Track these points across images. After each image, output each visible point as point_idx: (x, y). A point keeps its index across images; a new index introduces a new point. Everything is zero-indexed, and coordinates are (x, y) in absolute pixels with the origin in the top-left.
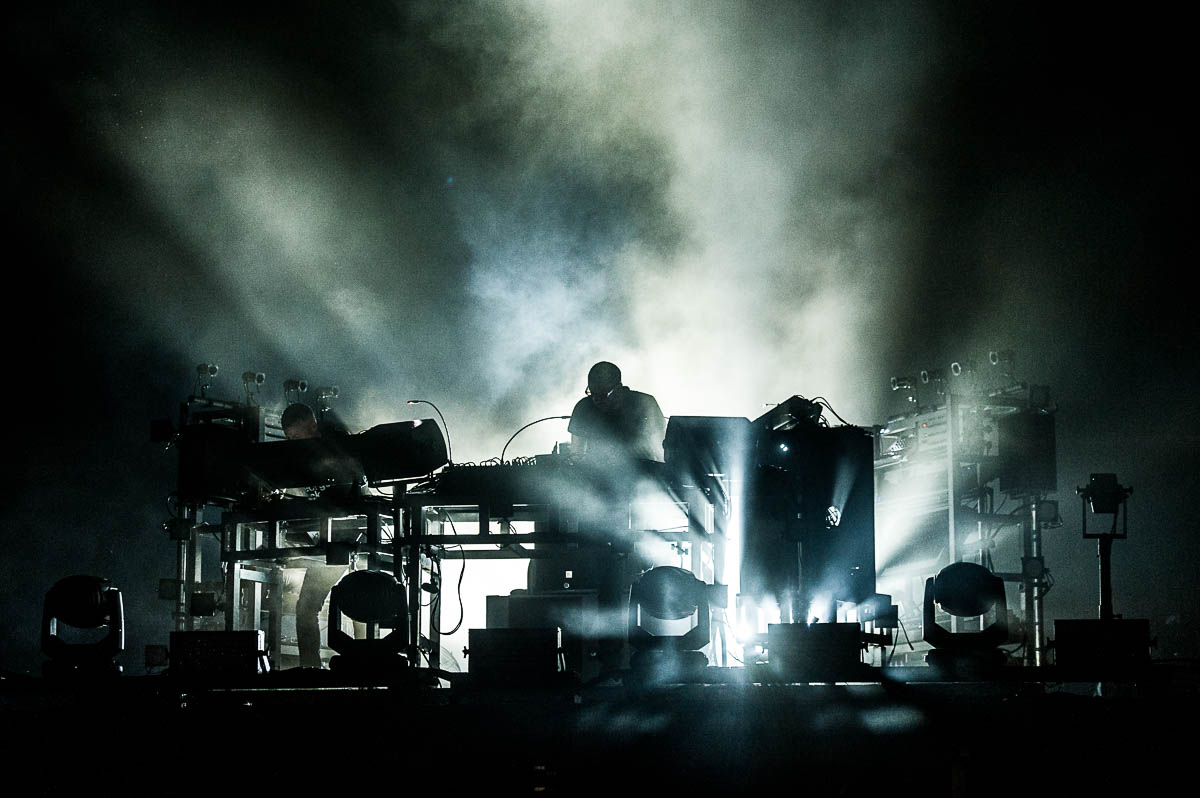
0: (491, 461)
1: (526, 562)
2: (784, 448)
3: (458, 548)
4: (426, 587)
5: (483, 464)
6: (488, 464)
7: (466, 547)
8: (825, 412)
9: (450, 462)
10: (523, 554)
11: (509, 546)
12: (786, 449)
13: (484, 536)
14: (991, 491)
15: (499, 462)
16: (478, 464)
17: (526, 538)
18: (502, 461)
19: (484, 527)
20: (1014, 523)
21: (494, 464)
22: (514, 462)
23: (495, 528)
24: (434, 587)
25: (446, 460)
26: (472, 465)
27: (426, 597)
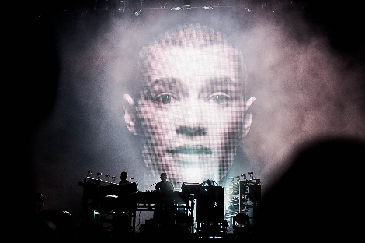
0: (146, 191)
1: (153, 212)
2: (206, 190)
3: (139, 209)
4: (133, 216)
7: (141, 208)
8: (215, 183)
9: (138, 191)
10: (153, 210)
11: (150, 209)
13: (145, 206)
14: (248, 201)
17: (153, 207)
19: (145, 205)
20: (252, 207)
23: (147, 204)
24: (134, 216)
25: (137, 190)
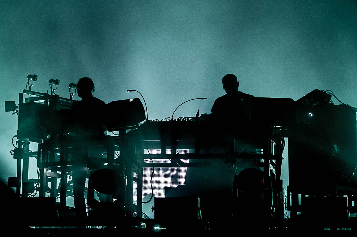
2: (311, 114)
3: (151, 161)
5: (163, 121)
7: (155, 161)
9: (147, 120)
10: (183, 165)
13: (163, 155)
15: (171, 120)
16: (160, 121)
17: (185, 156)
19: (163, 151)
21: (168, 120)
22: (178, 119)
23: (169, 151)
25: (144, 118)
26: (158, 121)
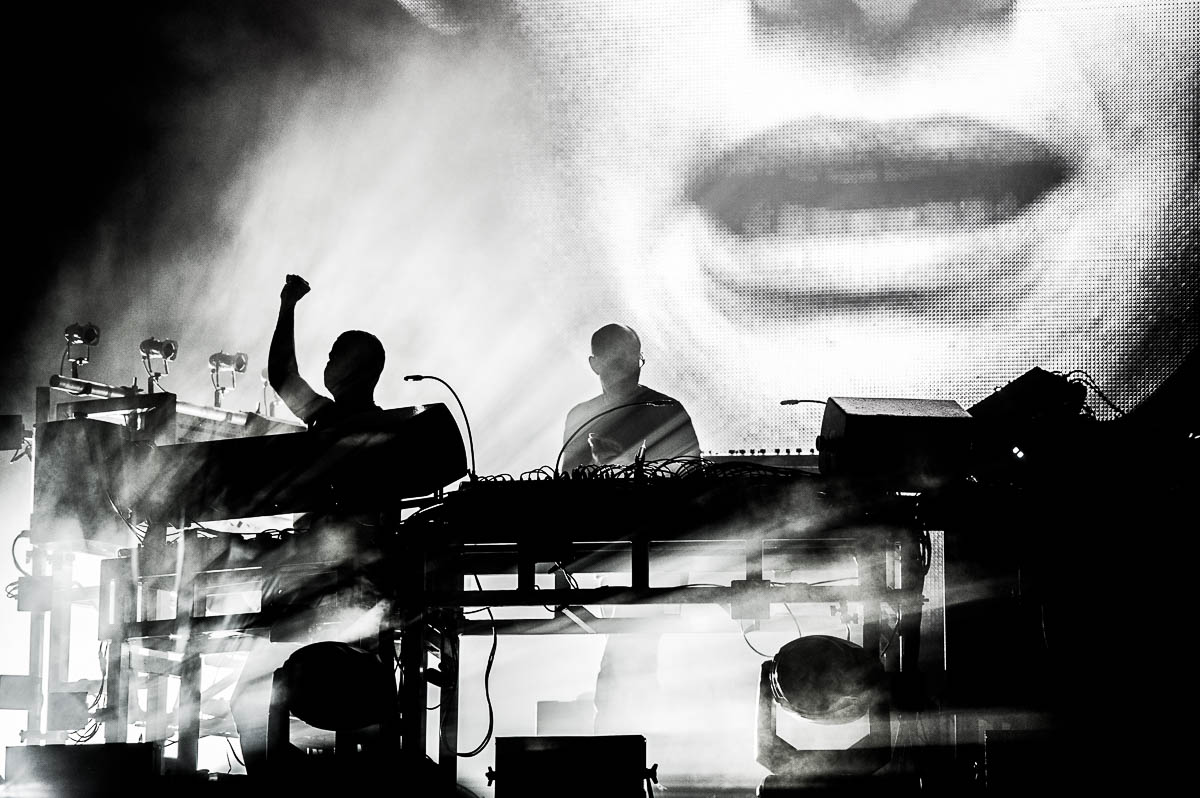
0: (538, 471)
5: (525, 478)
6: (534, 477)
7: (501, 613)
9: (473, 476)
12: (1021, 455)
13: (528, 594)
15: (552, 475)
18: (556, 472)
19: (527, 580)
21: (543, 477)
24: (448, 678)
25: (465, 471)
26: (508, 479)
27: (434, 694)
